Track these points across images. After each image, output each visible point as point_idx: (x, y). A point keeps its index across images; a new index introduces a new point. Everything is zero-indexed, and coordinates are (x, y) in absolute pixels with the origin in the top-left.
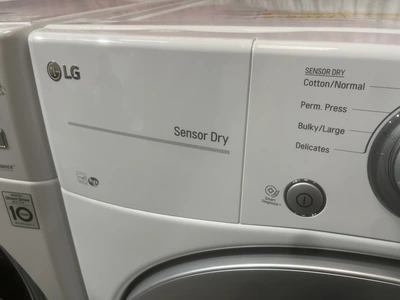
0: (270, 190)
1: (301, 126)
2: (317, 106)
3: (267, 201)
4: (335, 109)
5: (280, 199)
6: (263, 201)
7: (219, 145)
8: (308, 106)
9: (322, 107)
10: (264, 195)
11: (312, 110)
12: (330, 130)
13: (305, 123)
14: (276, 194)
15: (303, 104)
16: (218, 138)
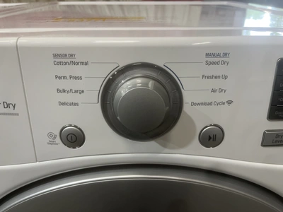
0: (51, 135)
1: (58, 91)
2: (65, 77)
3: (51, 143)
4: (76, 78)
5: (58, 140)
6: (48, 143)
7: (10, 110)
8: (60, 78)
9: (68, 77)
10: (48, 140)
11: (63, 80)
12: (76, 92)
13: (61, 89)
14: (55, 137)
15: (56, 77)
16: (8, 105)
